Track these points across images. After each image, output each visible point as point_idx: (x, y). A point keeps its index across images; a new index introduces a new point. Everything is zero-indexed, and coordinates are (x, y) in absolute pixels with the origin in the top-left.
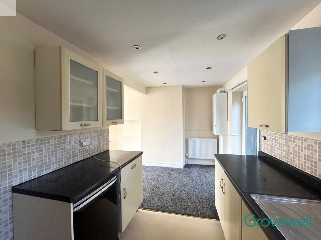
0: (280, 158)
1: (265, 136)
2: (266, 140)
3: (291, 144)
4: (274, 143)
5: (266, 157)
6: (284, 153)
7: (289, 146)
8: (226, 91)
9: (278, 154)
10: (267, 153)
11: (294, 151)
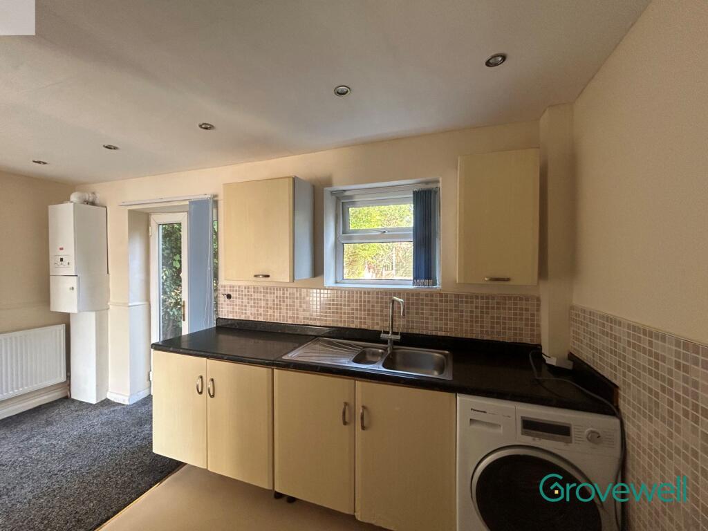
0: (255, 318)
1: (229, 293)
2: (232, 299)
3: (271, 297)
4: (245, 300)
5: (232, 325)
6: (261, 311)
7: (267, 300)
8: (97, 201)
9: (251, 314)
10: (232, 318)
11: (274, 304)
